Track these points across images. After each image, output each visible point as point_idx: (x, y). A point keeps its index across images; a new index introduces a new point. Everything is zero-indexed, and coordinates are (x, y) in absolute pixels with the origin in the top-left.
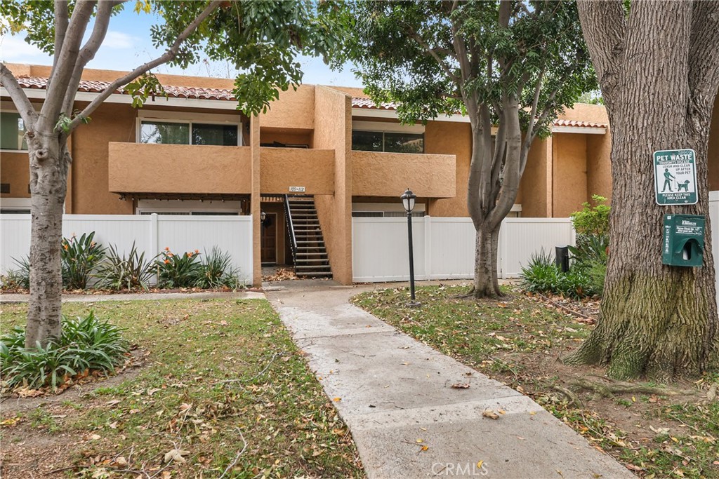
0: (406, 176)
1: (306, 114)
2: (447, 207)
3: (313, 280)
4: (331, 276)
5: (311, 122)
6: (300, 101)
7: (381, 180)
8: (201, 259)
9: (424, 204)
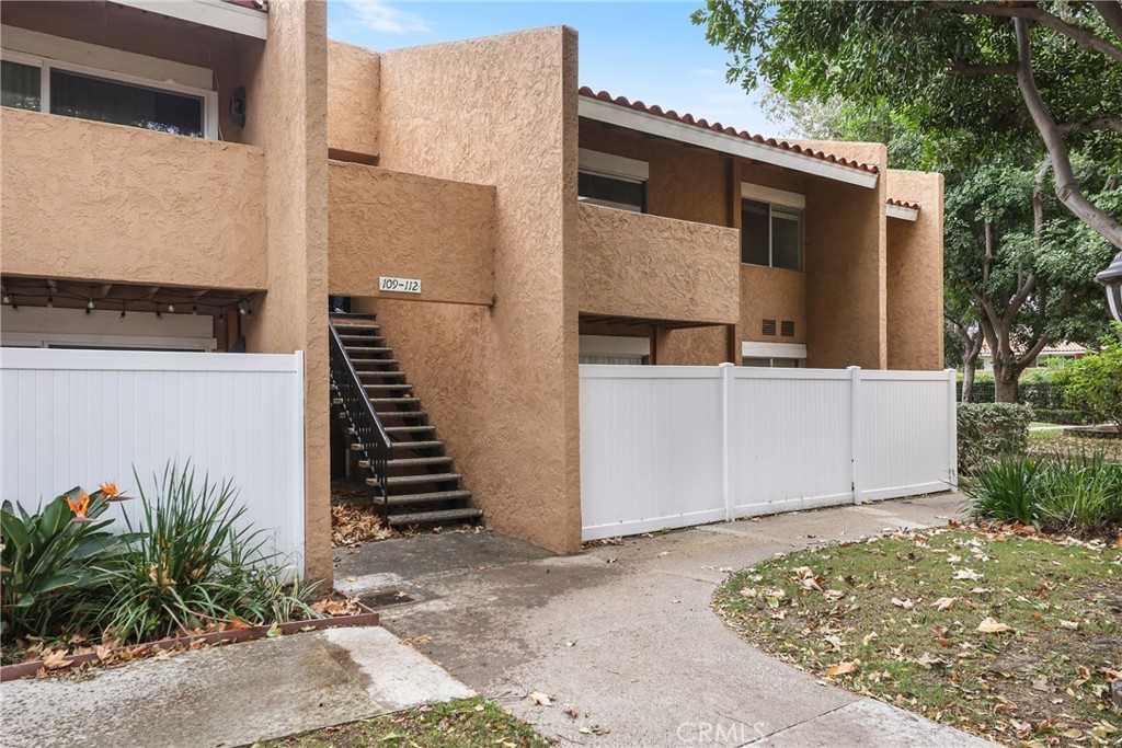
0: (647, 270)
1: (358, 118)
2: (689, 346)
3: (440, 537)
4: (476, 520)
5: (372, 138)
6: (346, 85)
7: (598, 276)
8: (127, 518)
9: (648, 339)
